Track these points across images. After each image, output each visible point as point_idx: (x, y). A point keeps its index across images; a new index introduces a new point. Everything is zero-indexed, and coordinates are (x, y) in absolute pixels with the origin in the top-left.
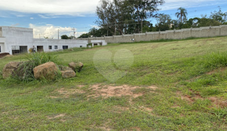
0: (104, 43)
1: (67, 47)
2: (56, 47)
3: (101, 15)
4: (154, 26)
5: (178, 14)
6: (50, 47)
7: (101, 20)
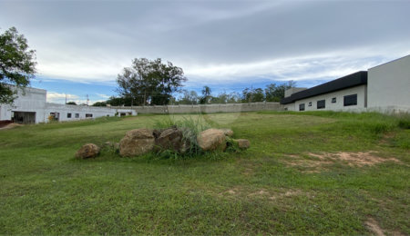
0: (134, 113)
1: (91, 115)
2: (77, 115)
3: (123, 84)
4: (176, 100)
5: (203, 91)
6: (69, 115)
7: (123, 89)
